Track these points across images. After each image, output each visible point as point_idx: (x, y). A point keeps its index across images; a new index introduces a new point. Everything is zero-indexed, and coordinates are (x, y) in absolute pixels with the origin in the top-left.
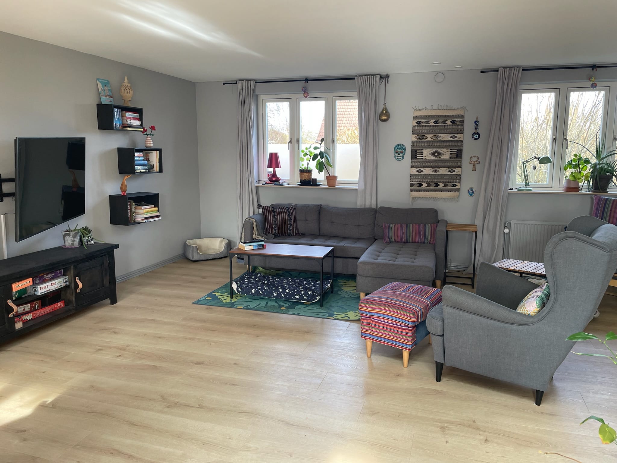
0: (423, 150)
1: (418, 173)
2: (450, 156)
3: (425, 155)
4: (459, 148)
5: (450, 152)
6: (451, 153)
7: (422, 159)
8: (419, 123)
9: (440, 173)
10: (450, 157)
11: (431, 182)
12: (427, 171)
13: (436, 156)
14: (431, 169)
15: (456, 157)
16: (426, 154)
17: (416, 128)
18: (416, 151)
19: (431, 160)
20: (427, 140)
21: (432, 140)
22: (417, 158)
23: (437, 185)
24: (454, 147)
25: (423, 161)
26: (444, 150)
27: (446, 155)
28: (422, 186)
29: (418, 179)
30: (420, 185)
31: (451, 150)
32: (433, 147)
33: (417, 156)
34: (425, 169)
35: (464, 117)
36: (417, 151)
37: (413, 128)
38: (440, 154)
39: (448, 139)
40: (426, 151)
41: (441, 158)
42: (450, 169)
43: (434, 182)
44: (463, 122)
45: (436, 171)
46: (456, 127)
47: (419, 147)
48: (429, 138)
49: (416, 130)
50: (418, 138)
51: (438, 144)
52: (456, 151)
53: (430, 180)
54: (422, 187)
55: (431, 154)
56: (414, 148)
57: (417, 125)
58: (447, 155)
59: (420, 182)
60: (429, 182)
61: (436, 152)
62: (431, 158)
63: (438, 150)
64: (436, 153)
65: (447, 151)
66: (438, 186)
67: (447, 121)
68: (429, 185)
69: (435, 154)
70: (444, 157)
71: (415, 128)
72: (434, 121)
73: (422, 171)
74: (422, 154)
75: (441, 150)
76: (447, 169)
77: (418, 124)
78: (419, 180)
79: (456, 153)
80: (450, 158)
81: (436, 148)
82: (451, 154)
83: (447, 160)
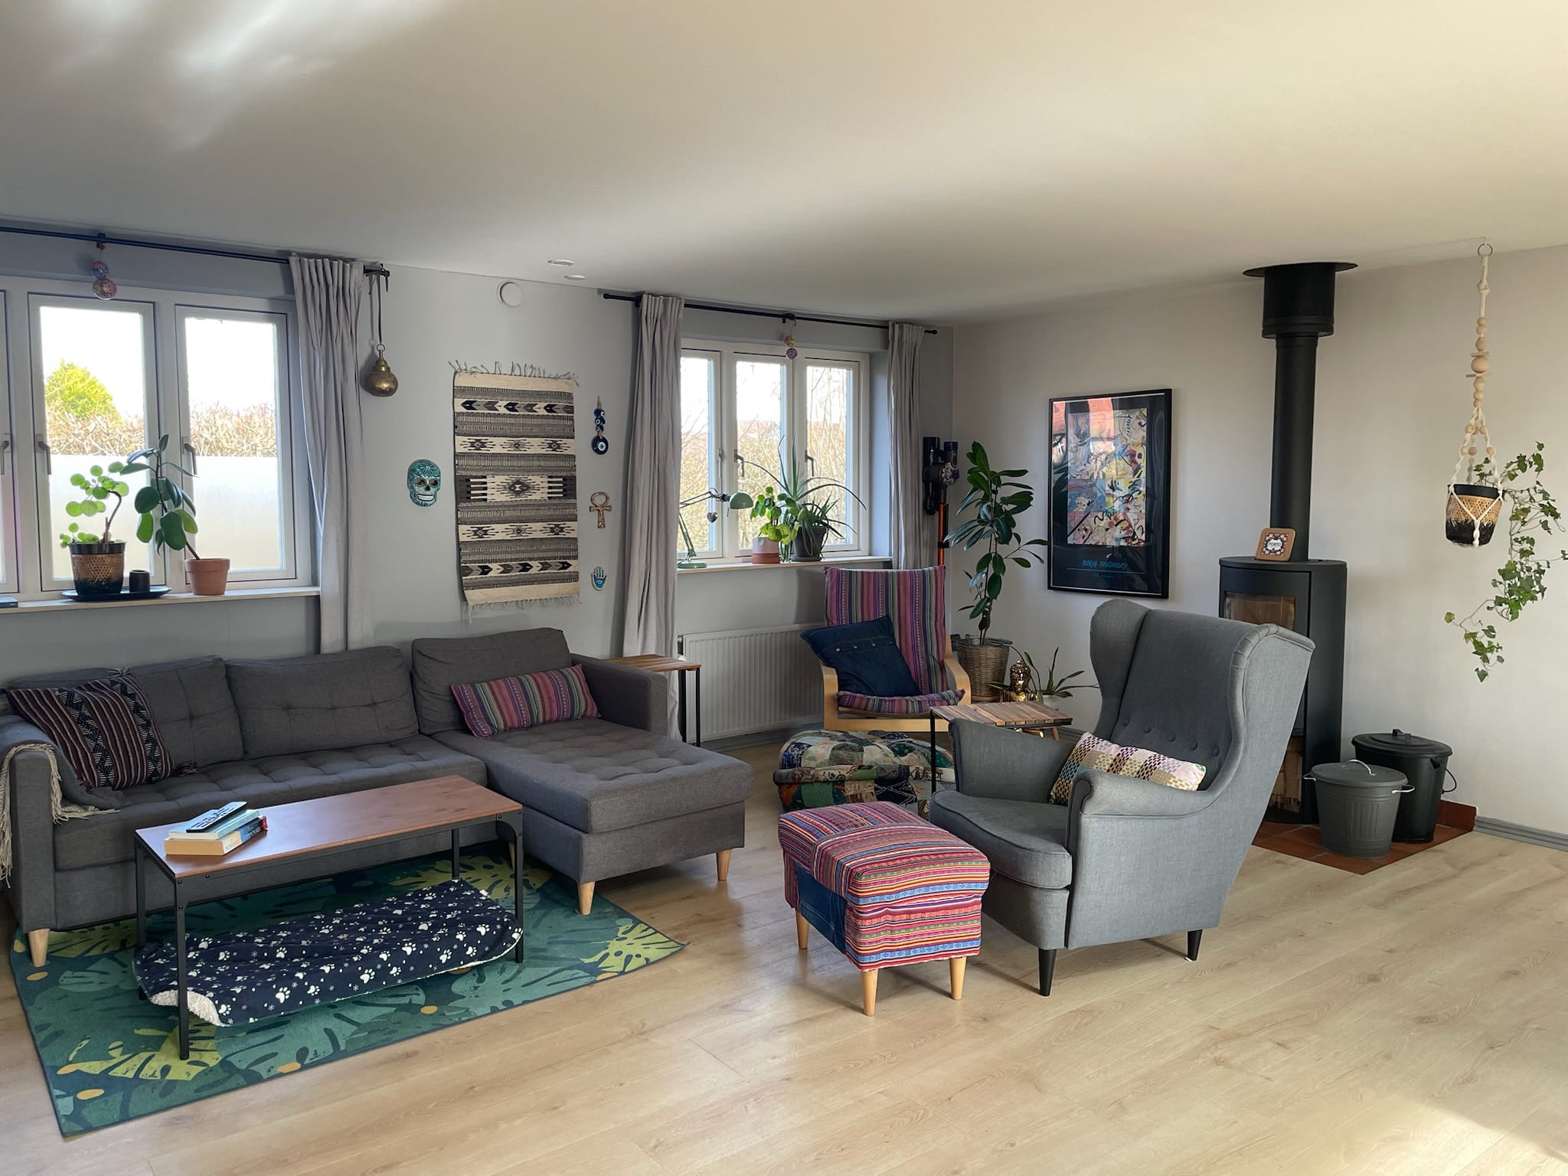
0: (485, 477)
1: (476, 538)
2: (549, 493)
3: (493, 491)
4: (569, 474)
5: (549, 482)
6: (550, 485)
7: (485, 500)
8: (468, 405)
9: (531, 536)
10: (550, 495)
11: (511, 560)
12: (500, 532)
13: (518, 493)
14: (507, 526)
15: (561, 495)
16: (496, 487)
17: (465, 419)
18: (468, 480)
19: (506, 504)
20: (492, 451)
21: (505, 451)
22: (472, 498)
23: (525, 567)
24: (556, 470)
25: (486, 507)
26: (536, 479)
27: (540, 491)
28: (491, 571)
29: (479, 553)
30: (485, 570)
31: (549, 477)
32: (509, 470)
33: (472, 492)
34: (493, 526)
35: (572, 399)
36: (472, 480)
37: (454, 419)
38: (526, 488)
39: (543, 451)
40: (493, 480)
41: (529, 498)
42: (553, 526)
43: (516, 560)
44: (570, 409)
45: (519, 531)
46: (556, 422)
47: (476, 470)
48: (498, 445)
49: (463, 424)
50: (470, 444)
51: (522, 463)
52: (561, 479)
53: (509, 556)
54: (488, 575)
55: (507, 487)
56: (464, 473)
57: (465, 410)
58: (542, 490)
59: (482, 561)
60: (506, 560)
61: (518, 482)
62: (508, 499)
63: (522, 478)
64: (518, 489)
65: (542, 480)
66: (527, 570)
67: (537, 406)
68: (507, 569)
69: (516, 488)
70: (536, 496)
71: (460, 419)
72: (505, 403)
73: (486, 533)
74: (486, 489)
75: (529, 477)
76: (545, 524)
77: (467, 408)
78: (481, 557)
79: (561, 485)
80: (550, 498)
81: (515, 473)
82: (550, 488)
83: (543, 502)
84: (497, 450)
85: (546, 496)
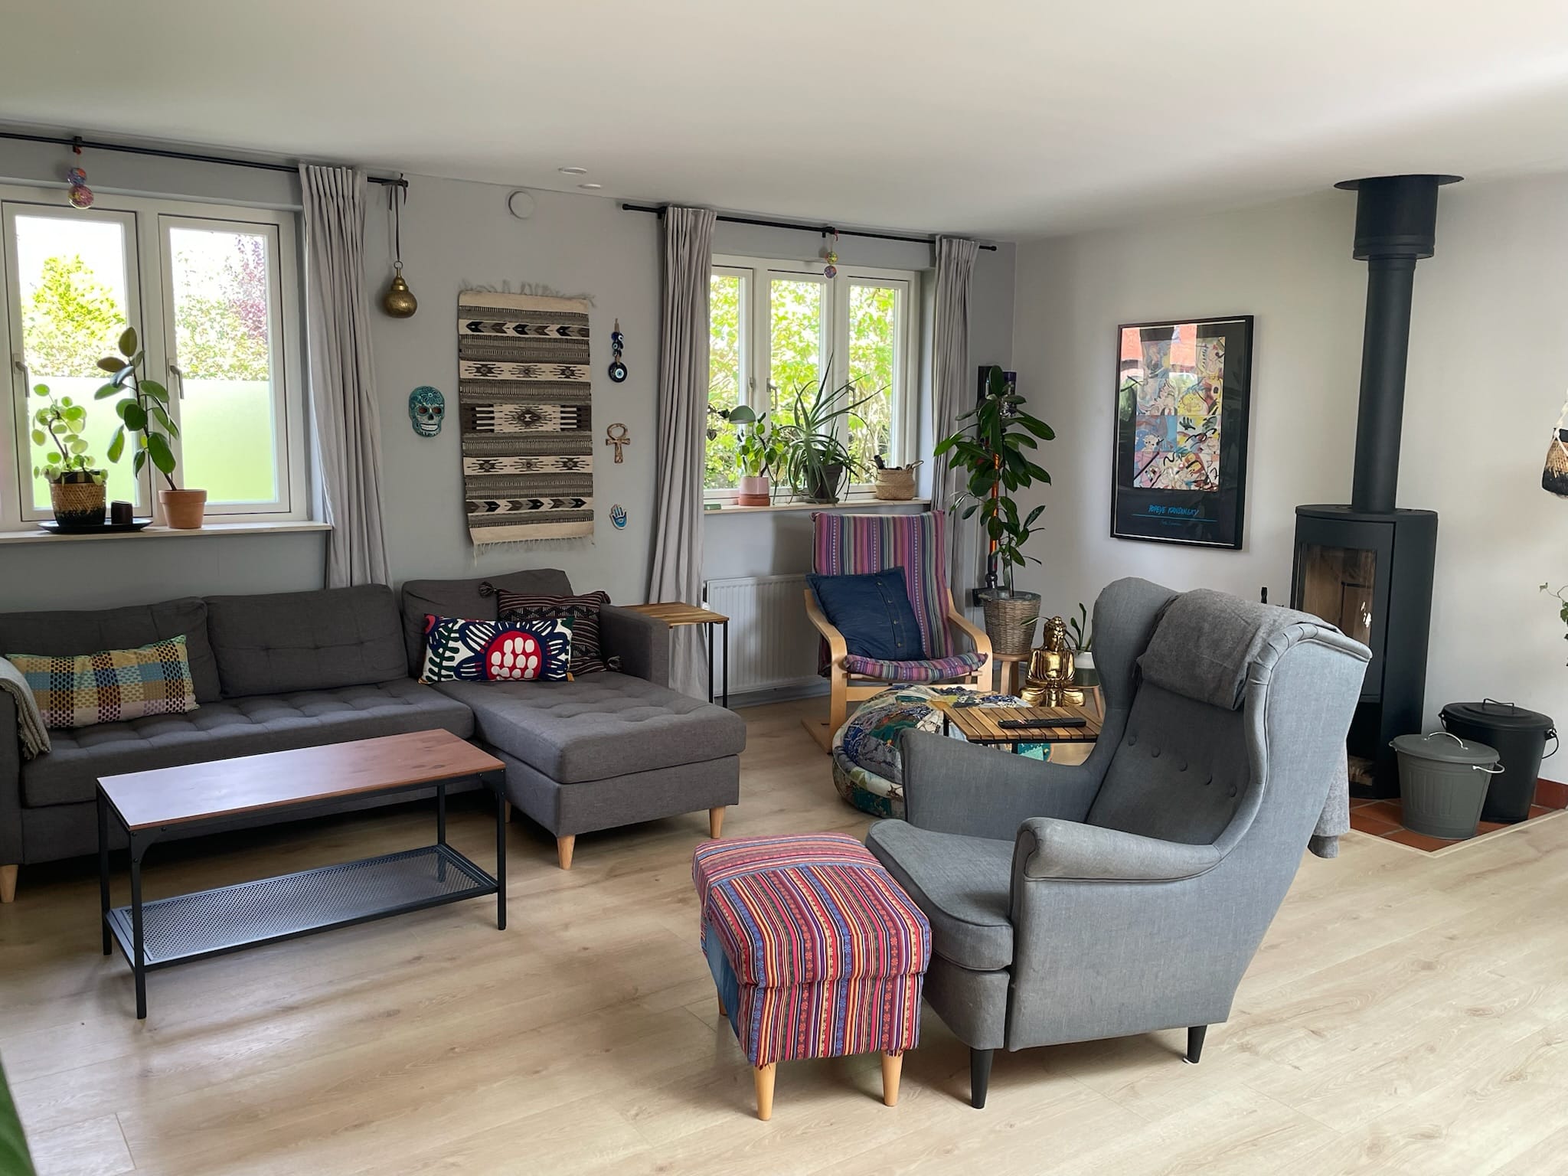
0: (492, 406)
1: (482, 473)
2: (562, 424)
3: (501, 421)
4: (583, 403)
5: (562, 412)
6: (563, 415)
7: (492, 431)
8: (475, 326)
9: (542, 471)
10: (563, 427)
11: (521, 496)
12: (508, 465)
13: (528, 424)
14: (516, 459)
15: (575, 427)
16: (503, 418)
17: (470, 342)
18: (474, 409)
19: (517, 435)
20: (500, 377)
21: (514, 378)
22: (478, 428)
23: (536, 505)
24: (569, 399)
25: (493, 438)
26: (548, 409)
27: (552, 422)
28: (497, 508)
29: (484, 489)
30: (493, 507)
31: (563, 406)
32: (518, 399)
33: (478, 422)
34: (501, 459)
35: (588, 319)
36: (477, 409)
37: (459, 342)
38: (536, 418)
39: (555, 378)
40: (500, 409)
41: (540, 429)
42: (567, 460)
43: (526, 496)
44: (585, 332)
45: (529, 465)
46: (570, 346)
47: (482, 398)
48: (506, 371)
49: (468, 347)
50: (476, 370)
51: (534, 391)
52: (575, 409)
53: (518, 492)
54: (496, 512)
55: (516, 417)
56: (469, 401)
57: (470, 333)
58: (554, 421)
59: (490, 497)
60: (515, 496)
61: (528, 412)
62: (517, 430)
63: (532, 407)
64: (528, 416)
65: (554, 409)
66: (538, 507)
67: (549, 328)
68: (516, 506)
69: (526, 418)
70: (548, 427)
71: (465, 342)
72: (514, 325)
73: (493, 466)
74: (493, 418)
75: (540, 407)
76: (557, 458)
77: (473, 330)
78: (488, 493)
79: (575, 415)
80: (562, 429)
81: (524, 402)
82: (562, 418)
83: (556, 434)
84: (506, 376)
85: (559, 427)
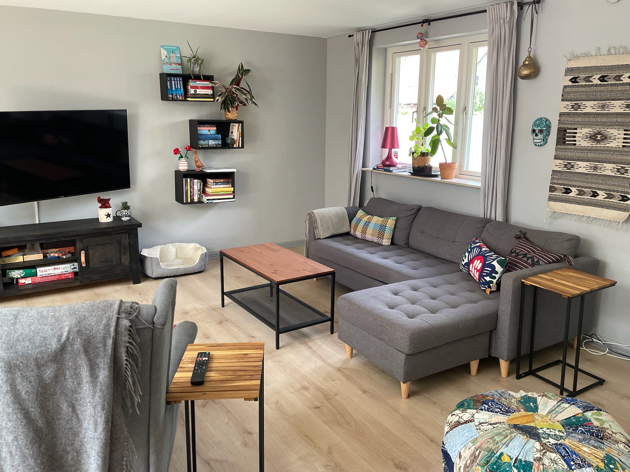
0: (576, 129)
1: (565, 170)
2: (624, 143)
3: (580, 139)
5: (625, 134)
6: (626, 136)
7: (575, 144)
8: (574, 80)
9: (604, 173)
11: (586, 187)
12: (582, 167)
13: (598, 141)
14: (588, 163)
16: (582, 137)
17: (570, 89)
18: (566, 131)
19: (589, 148)
20: (584, 111)
21: (594, 111)
22: (567, 142)
23: (595, 195)
24: (629, 126)
25: (574, 149)
26: (612, 132)
27: (617, 141)
28: (571, 192)
29: (565, 179)
30: (568, 191)
31: (625, 130)
32: (593, 125)
33: (566, 139)
34: (578, 163)
36: (568, 131)
37: (563, 90)
38: (605, 138)
39: (622, 111)
40: (580, 131)
41: (608, 145)
42: (620, 168)
43: (590, 188)
45: (595, 168)
47: (571, 124)
48: (589, 107)
49: (568, 93)
50: (571, 107)
51: (605, 120)
53: (584, 185)
54: (569, 195)
55: (590, 136)
56: (563, 126)
57: (571, 84)
59: (566, 185)
60: (583, 187)
61: (599, 133)
62: (589, 145)
63: (602, 130)
64: (599, 136)
65: (619, 132)
67: (624, 76)
68: (581, 193)
70: (613, 144)
71: (567, 90)
72: (599, 76)
73: (573, 166)
74: (575, 137)
75: (608, 130)
76: (615, 166)
77: (573, 82)
78: (566, 182)
80: (623, 146)
81: (597, 127)
82: (625, 138)
83: (618, 149)
84: (588, 110)
85: (621, 144)
